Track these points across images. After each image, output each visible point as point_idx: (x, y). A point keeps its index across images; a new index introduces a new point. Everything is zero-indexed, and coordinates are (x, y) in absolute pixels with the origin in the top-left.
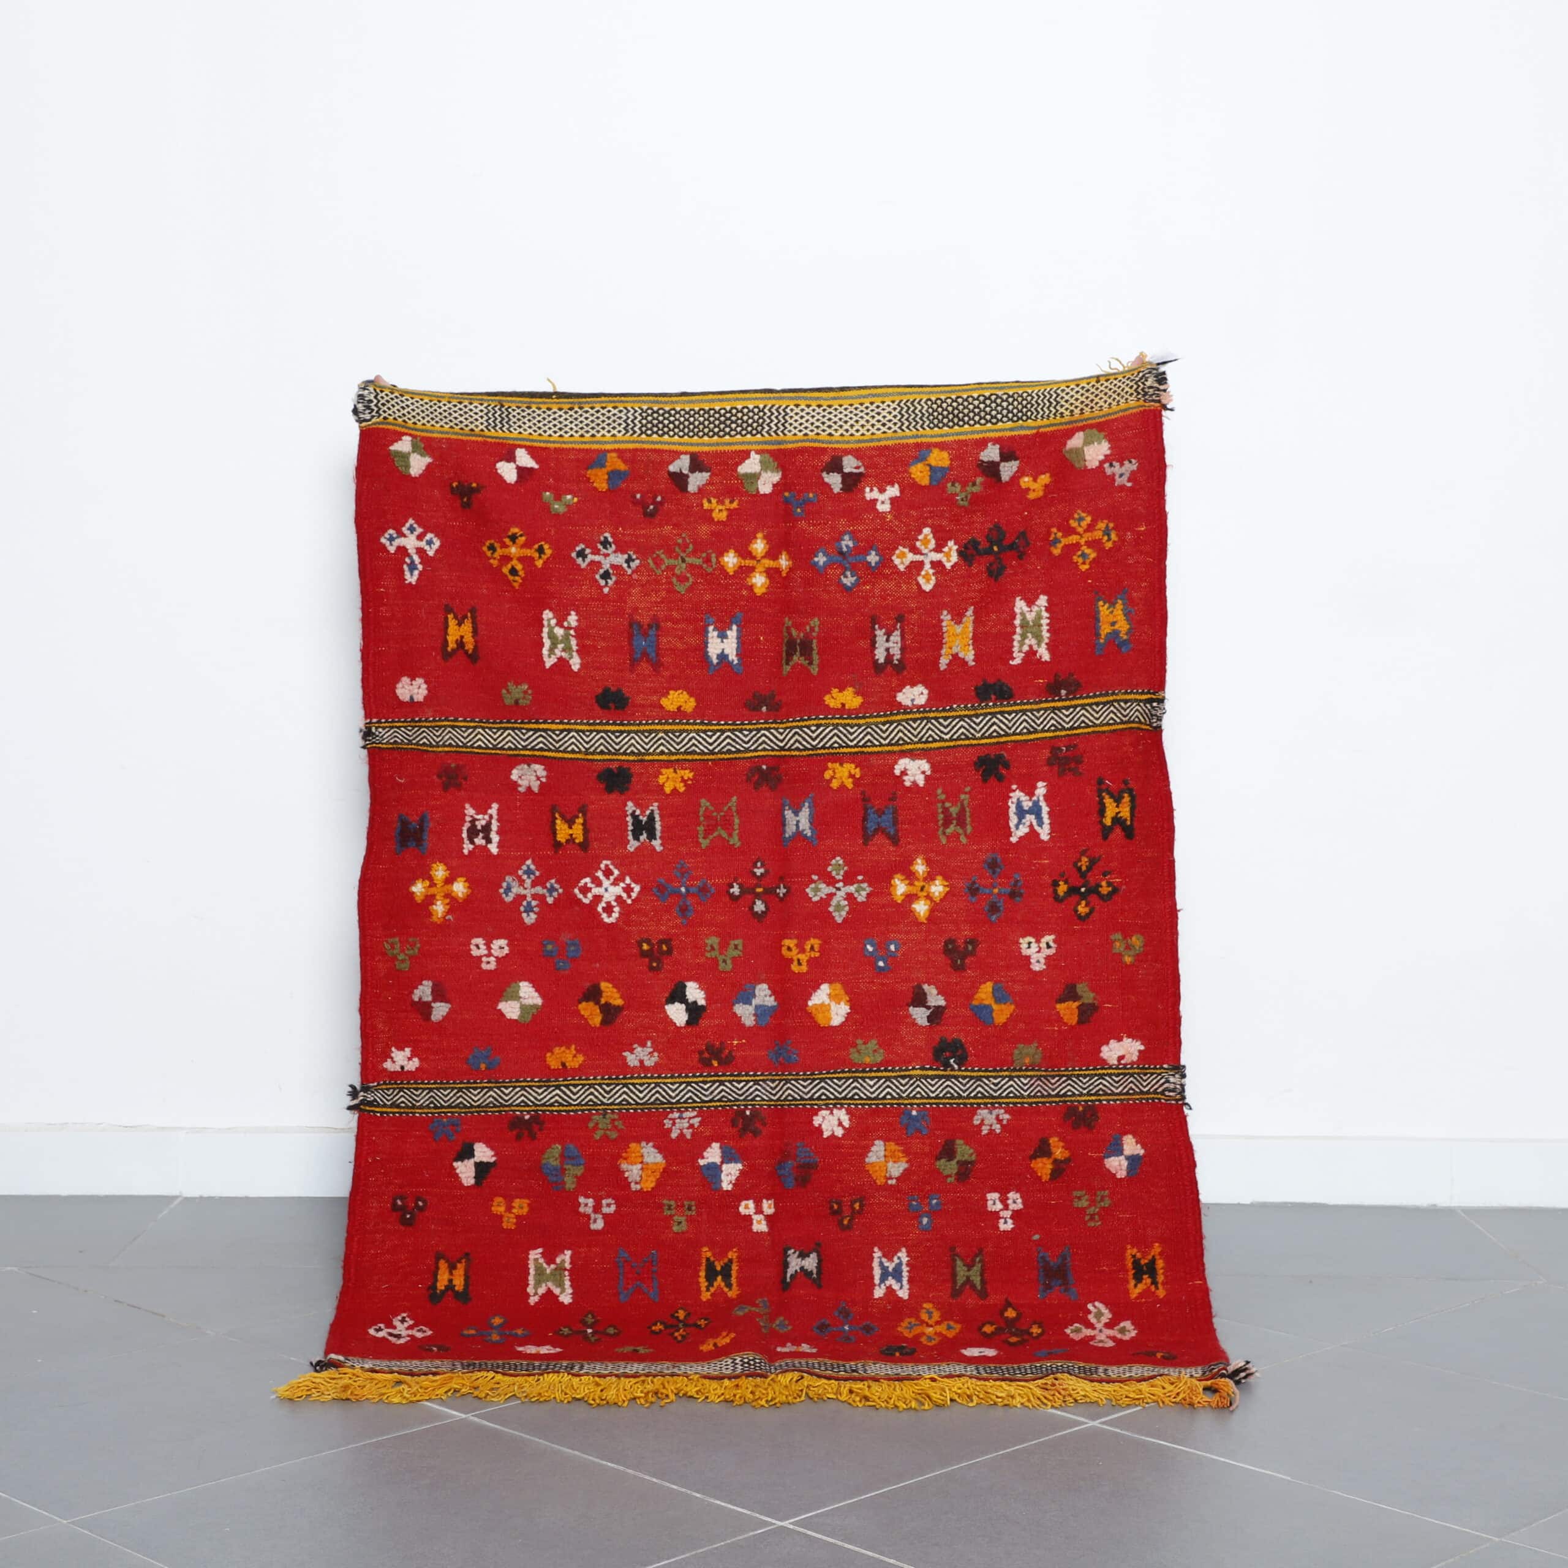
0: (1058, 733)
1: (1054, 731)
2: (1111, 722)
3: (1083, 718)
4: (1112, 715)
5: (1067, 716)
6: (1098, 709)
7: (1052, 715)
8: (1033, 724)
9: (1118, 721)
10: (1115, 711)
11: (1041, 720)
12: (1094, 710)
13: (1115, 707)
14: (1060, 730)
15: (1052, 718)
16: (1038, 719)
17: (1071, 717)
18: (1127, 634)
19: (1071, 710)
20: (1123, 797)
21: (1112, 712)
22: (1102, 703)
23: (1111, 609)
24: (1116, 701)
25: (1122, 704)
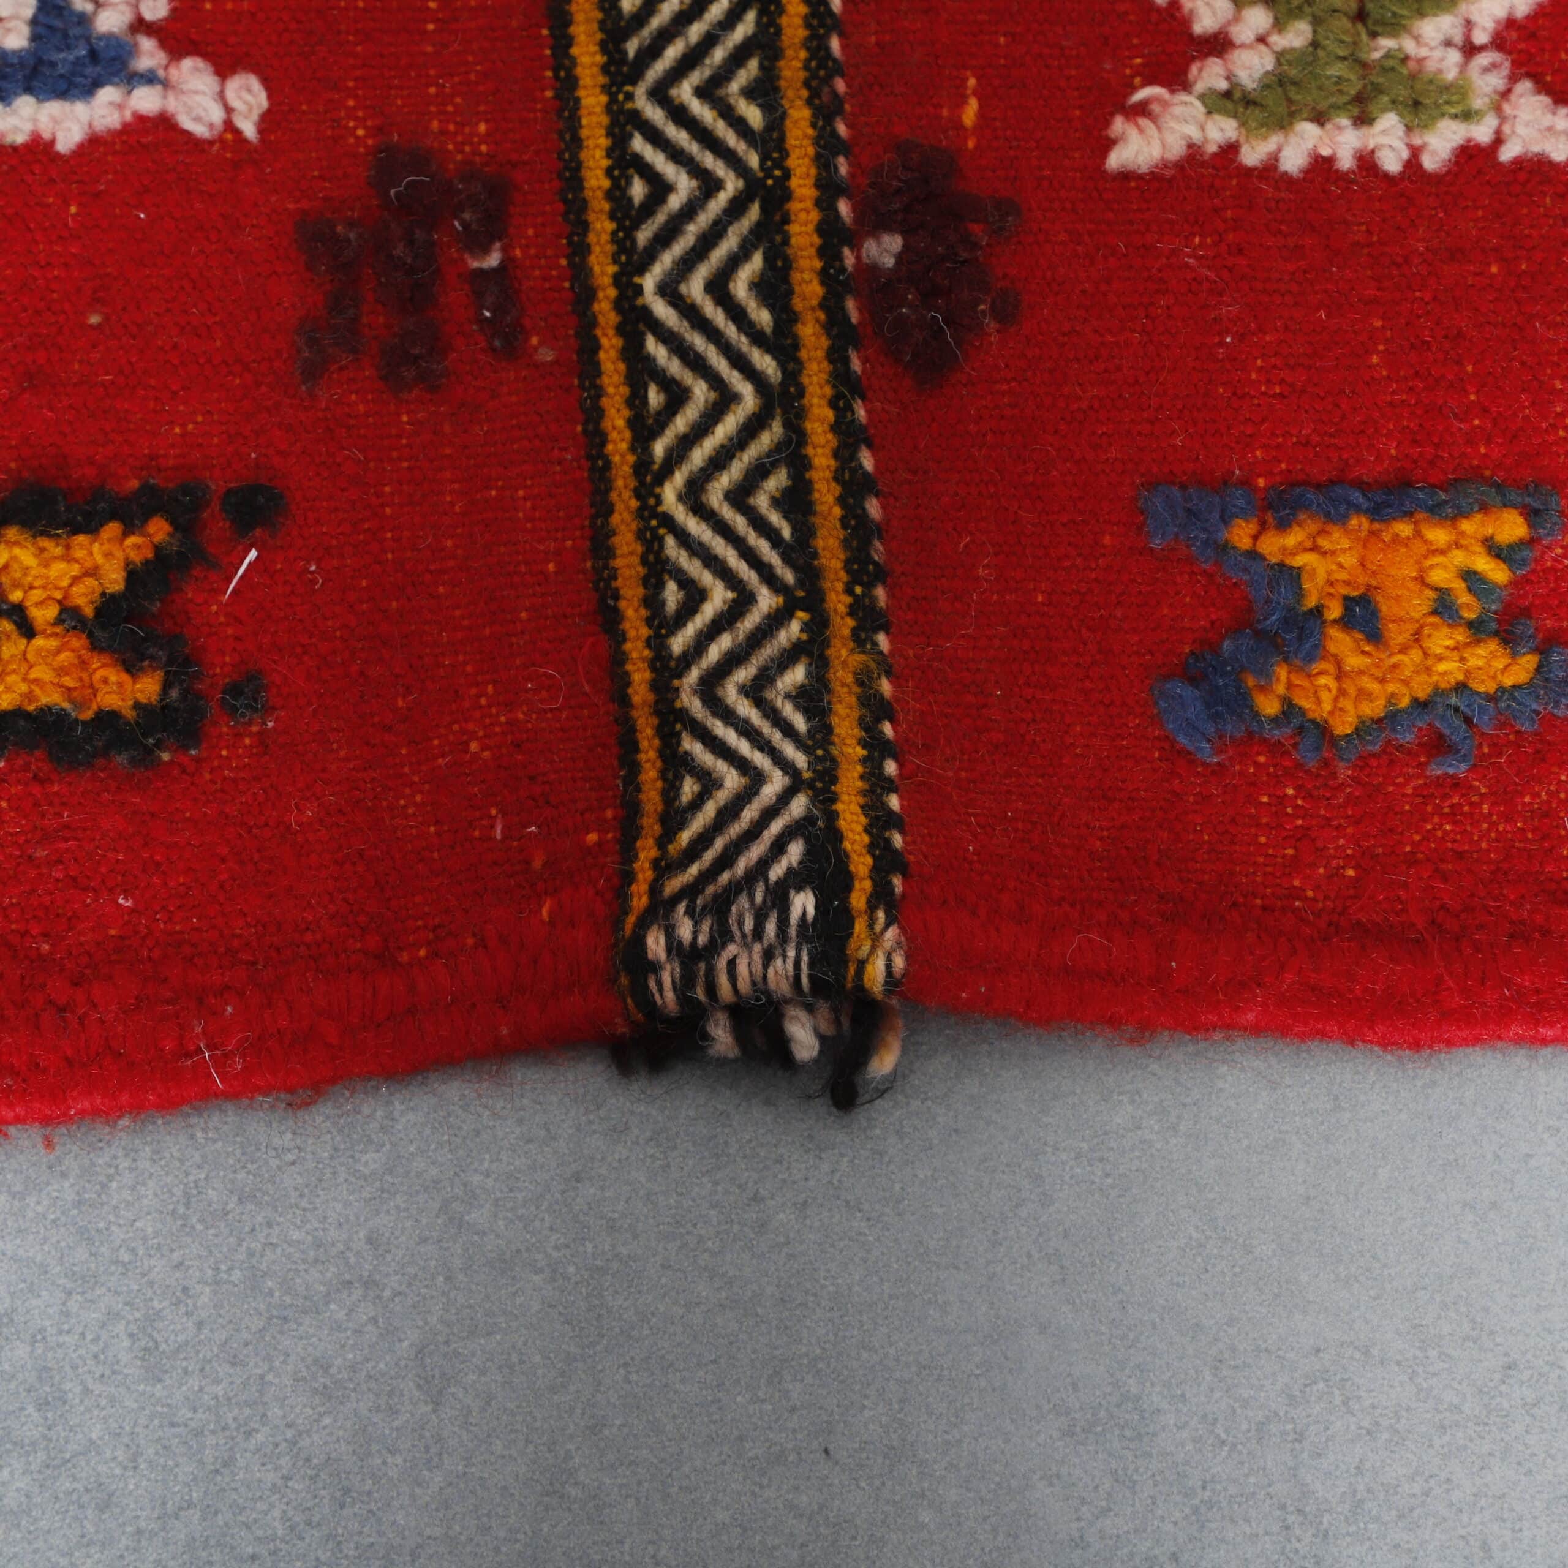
0: (602, 227)
1: (617, 194)
2: (672, 595)
3: (701, 392)
4: (719, 597)
5: (718, 288)
6: (761, 501)
7: (732, 185)
8: (673, 52)
9: (678, 644)
10: (751, 620)
11: (699, 109)
12: (759, 472)
13: (776, 620)
14: (623, 243)
15: (709, 185)
16: (705, 92)
17: (717, 316)
18: (1289, 708)
19: (763, 317)
20: (132, 668)
21: (744, 600)
22: (805, 532)
23: (1468, 605)
24: (818, 626)
25: (797, 675)
